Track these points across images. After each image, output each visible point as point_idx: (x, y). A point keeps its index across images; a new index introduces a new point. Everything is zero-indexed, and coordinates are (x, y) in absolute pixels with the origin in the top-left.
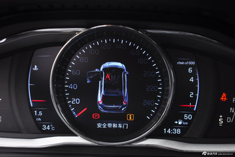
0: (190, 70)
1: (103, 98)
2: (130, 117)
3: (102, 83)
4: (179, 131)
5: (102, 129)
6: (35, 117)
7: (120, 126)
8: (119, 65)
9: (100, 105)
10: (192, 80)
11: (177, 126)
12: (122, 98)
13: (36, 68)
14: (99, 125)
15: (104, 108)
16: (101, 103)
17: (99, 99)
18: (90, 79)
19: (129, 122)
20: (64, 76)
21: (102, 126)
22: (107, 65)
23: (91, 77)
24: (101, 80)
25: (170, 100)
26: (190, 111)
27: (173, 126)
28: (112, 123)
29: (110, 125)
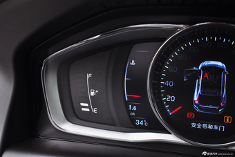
1: (199, 99)
2: (228, 120)
3: (199, 82)
5: (196, 129)
6: (129, 112)
7: (216, 128)
8: (220, 64)
9: (196, 104)
12: (219, 99)
13: (133, 63)
14: (194, 125)
15: (200, 108)
16: (197, 102)
17: (196, 98)
18: (187, 77)
19: (226, 125)
20: (161, 72)
21: (197, 126)
22: (206, 63)
23: (188, 75)
24: (199, 79)
28: (208, 124)
29: (205, 126)
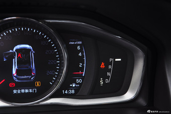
0: (79, 48)
1: (16, 72)
2: (38, 84)
3: (15, 61)
4: (73, 92)
5: (17, 94)
7: (31, 91)
8: (28, 46)
9: (15, 77)
10: (80, 54)
11: (72, 88)
12: (31, 70)
14: (15, 91)
15: (18, 79)
16: (15, 75)
17: (14, 72)
18: (6, 58)
19: (37, 88)
21: (17, 92)
22: (18, 47)
23: (7, 56)
24: (15, 58)
25: (65, 69)
26: (80, 76)
27: (69, 88)
28: (25, 89)
29: (23, 91)
